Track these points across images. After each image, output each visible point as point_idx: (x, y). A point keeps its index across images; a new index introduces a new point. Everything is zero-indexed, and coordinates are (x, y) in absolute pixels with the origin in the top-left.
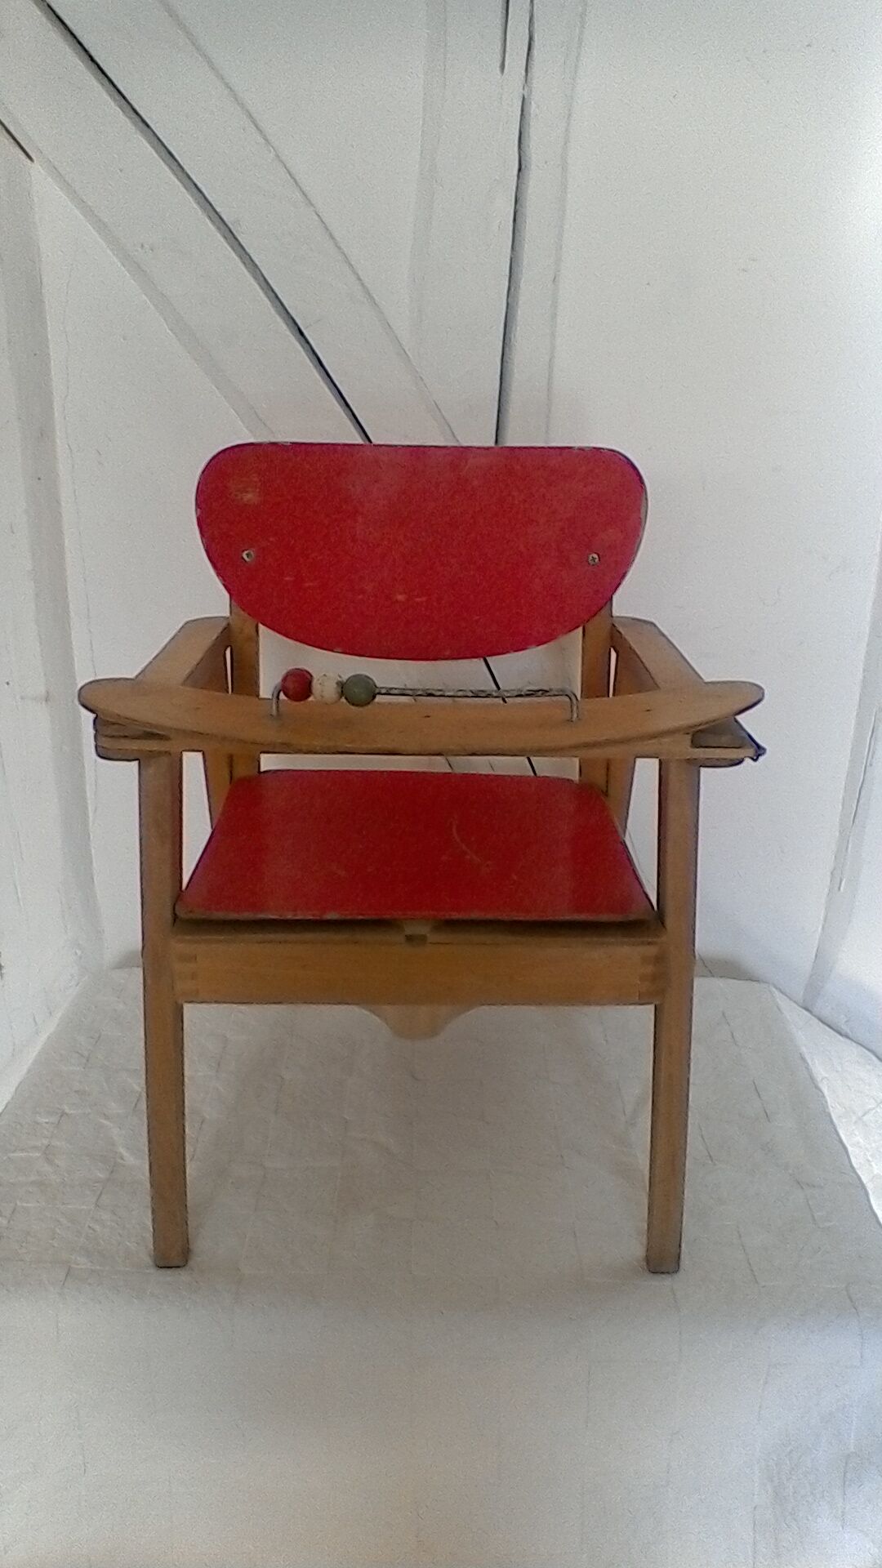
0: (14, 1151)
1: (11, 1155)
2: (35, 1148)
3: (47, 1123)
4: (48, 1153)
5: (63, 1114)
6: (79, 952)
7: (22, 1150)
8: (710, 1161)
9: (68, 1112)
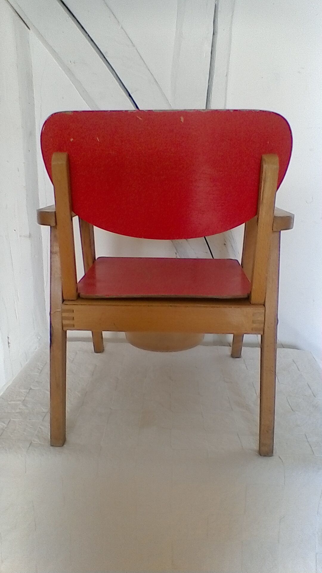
0: (10, 401)
1: (9, 403)
2: (20, 400)
3: (24, 392)
4: (24, 402)
5: (31, 389)
6: (39, 338)
7: (14, 401)
8: (292, 411)
9: (33, 388)
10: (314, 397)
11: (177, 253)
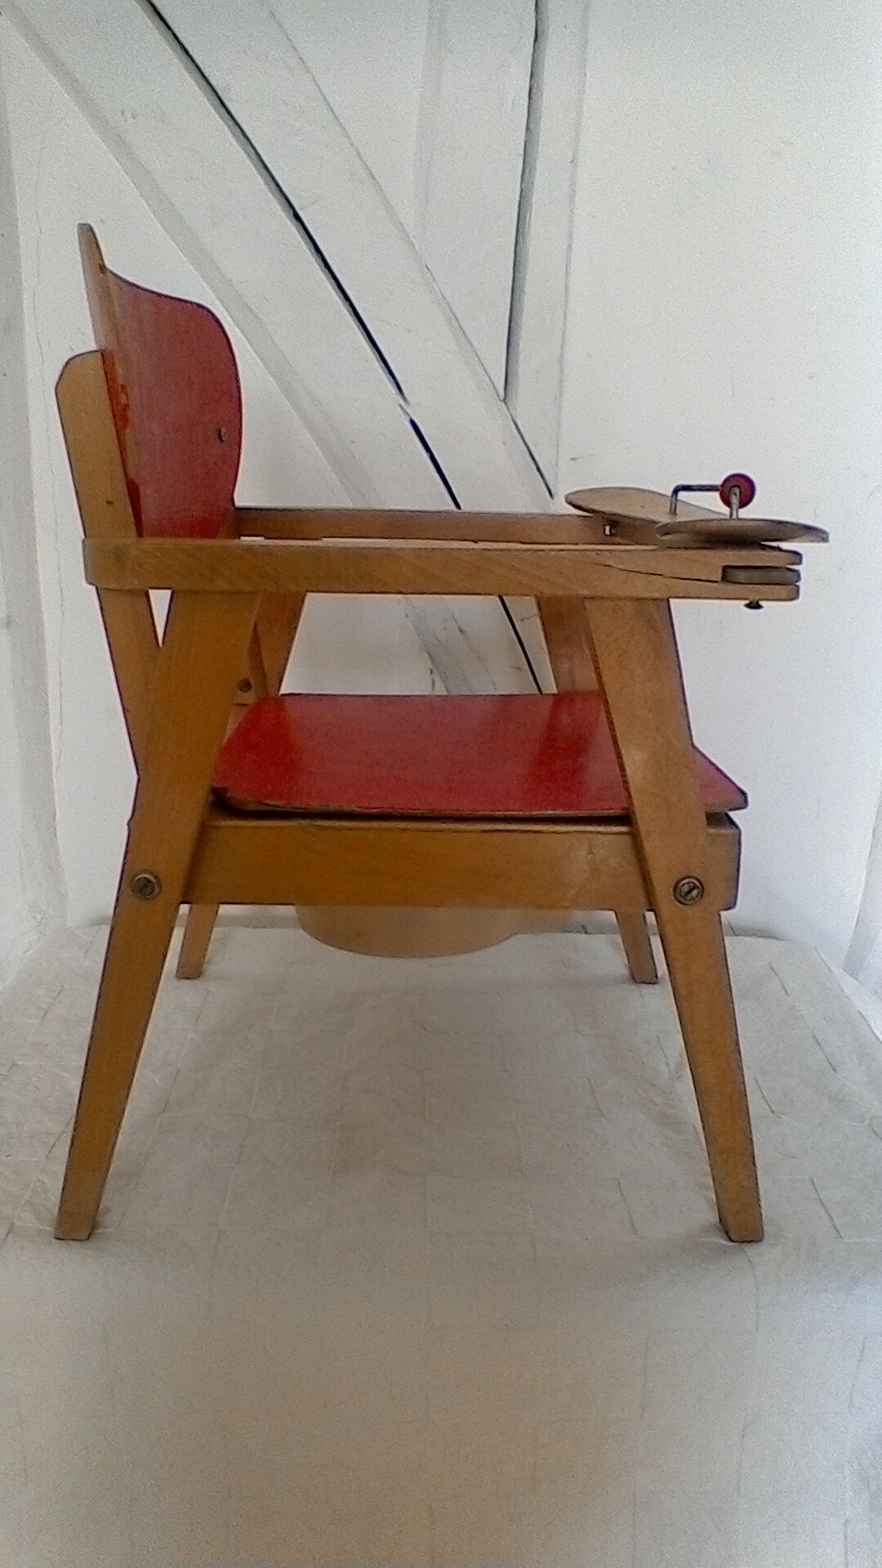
8: (771, 1114)
9: (20, 1063)
10: (833, 1072)
11: (435, 671)
